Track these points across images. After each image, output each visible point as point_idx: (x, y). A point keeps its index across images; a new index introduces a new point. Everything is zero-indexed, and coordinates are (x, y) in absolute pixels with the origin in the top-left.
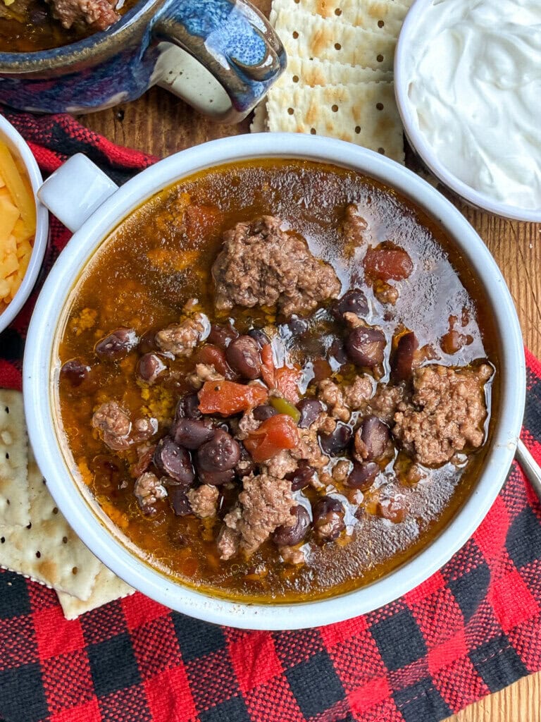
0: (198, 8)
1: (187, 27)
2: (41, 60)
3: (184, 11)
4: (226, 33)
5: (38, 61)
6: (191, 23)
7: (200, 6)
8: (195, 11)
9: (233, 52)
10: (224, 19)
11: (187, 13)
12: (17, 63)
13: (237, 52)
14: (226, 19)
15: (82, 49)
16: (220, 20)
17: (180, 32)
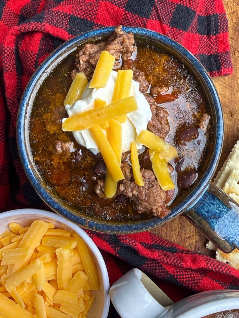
0: (216, 213)
1: (210, 224)
2: (124, 231)
3: (208, 212)
4: (232, 230)
5: (122, 231)
6: (212, 222)
7: (217, 211)
8: (214, 214)
9: (234, 240)
10: (231, 222)
11: (210, 215)
12: (110, 231)
13: (236, 241)
14: (233, 222)
15: (148, 228)
16: (229, 223)
17: (205, 226)
